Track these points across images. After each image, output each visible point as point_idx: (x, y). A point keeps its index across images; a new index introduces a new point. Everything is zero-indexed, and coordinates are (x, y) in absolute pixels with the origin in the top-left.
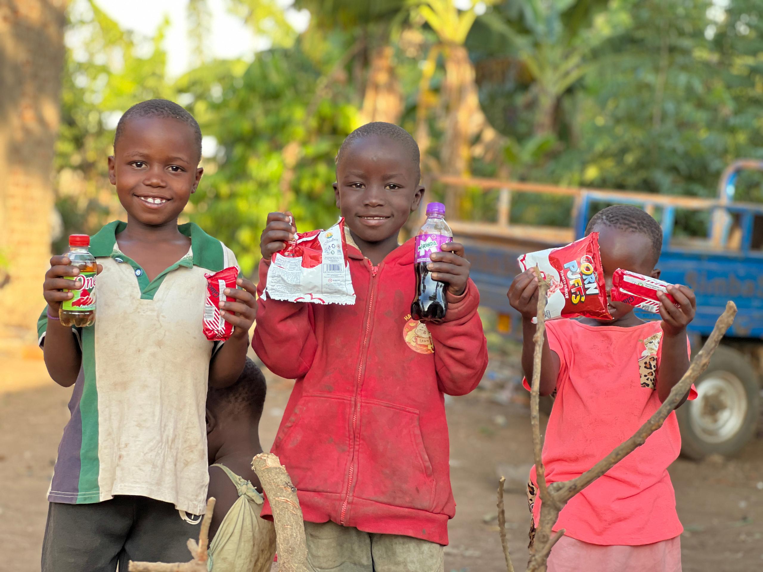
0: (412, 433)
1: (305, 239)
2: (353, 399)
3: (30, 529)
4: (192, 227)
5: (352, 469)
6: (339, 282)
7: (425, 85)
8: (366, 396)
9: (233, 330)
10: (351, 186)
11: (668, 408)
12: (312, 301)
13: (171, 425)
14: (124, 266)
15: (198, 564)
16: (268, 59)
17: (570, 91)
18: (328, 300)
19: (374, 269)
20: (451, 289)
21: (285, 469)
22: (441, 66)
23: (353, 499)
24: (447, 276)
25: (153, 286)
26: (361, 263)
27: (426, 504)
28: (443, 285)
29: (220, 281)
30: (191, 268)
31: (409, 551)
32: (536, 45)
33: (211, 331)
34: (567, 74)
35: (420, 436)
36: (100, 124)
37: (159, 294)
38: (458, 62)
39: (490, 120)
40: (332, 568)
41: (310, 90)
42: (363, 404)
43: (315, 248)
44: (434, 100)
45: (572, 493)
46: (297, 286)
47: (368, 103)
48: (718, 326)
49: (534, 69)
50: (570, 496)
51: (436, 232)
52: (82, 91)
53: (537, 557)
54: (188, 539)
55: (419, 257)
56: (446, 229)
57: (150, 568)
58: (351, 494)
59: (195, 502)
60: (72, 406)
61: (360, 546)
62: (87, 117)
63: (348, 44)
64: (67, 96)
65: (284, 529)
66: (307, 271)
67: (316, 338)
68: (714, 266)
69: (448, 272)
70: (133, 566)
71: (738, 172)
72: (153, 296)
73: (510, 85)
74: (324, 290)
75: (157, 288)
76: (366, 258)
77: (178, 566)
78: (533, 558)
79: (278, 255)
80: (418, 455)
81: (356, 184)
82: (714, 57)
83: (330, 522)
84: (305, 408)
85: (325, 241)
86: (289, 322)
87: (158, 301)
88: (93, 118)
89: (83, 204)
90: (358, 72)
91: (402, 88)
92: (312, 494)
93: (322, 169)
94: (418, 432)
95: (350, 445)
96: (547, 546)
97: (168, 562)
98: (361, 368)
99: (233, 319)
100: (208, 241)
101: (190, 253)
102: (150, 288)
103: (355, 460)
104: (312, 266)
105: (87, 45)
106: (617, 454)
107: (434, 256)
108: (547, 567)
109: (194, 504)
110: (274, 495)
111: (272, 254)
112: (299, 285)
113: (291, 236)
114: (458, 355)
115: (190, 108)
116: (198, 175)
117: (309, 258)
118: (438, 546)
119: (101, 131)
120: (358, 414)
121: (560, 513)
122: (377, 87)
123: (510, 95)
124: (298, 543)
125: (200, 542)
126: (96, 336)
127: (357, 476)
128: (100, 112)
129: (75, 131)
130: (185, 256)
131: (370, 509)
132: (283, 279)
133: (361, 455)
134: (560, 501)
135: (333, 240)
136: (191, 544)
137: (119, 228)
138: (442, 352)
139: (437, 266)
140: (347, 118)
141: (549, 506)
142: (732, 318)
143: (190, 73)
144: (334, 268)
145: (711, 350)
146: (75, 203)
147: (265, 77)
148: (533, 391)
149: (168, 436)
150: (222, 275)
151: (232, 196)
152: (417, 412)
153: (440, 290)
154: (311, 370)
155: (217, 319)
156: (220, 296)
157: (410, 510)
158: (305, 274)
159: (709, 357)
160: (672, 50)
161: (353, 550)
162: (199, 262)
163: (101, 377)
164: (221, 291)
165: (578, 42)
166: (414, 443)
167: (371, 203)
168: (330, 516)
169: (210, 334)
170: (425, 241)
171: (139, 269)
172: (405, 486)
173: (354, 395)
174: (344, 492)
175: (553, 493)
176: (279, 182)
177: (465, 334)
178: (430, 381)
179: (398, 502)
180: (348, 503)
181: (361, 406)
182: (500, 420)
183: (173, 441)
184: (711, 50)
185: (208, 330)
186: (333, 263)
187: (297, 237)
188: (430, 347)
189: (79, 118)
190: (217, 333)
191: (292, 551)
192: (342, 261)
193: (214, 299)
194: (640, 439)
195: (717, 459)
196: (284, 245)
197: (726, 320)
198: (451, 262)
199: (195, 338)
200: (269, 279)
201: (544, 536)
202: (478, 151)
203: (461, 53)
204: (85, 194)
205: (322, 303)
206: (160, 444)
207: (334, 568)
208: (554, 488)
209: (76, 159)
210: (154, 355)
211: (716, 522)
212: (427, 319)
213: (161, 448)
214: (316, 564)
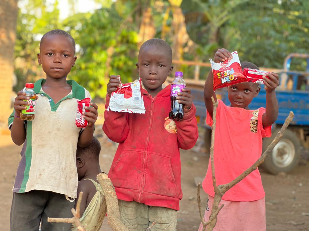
0: (168, 166)
1: (125, 86)
2: (144, 152)
3: (5, 203)
4: (72, 82)
5: (143, 180)
6: (139, 104)
7: (164, 23)
8: (149, 150)
9: (88, 123)
10: (144, 65)
11: (266, 155)
12: (128, 112)
13: (64, 163)
14: (44, 97)
15: (76, 219)
16: (100, 12)
17: (223, 25)
18: (134, 111)
19: (153, 99)
20: (185, 107)
21: (110, 179)
22: (171, 16)
23: (143, 192)
24: (184, 102)
25: (56, 106)
26: (148, 96)
27: (172, 194)
28: (182, 105)
29: (83, 103)
30: (72, 99)
31: (163, 213)
32: (210, 7)
33: (79, 124)
34: (222, 19)
35: (171, 167)
36: (32, 39)
37: (58, 109)
38: (178, 14)
39: (191, 38)
40: (133, 219)
41: (118, 26)
42: (148, 154)
43: (129, 90)
44: (168, 29)
45: (227, 189)
46: (122, 105)
47: (141, 31)
48: (286, 122)
49: (209, 16)
50: (226, 190)
51: (179, 84)
52: (25, 25)
53: (213, 215)
54: (71, 209)
55: (172, 94)
56: (183, 82)
57: (56, 220)
58: (143, 190)
59: (73, 193)
60: (22, 154)
61: (144, 211)
62: (27, 36)
63: (133, 7)
64: (19, 28)
65: (110, 204)
66: (126, 99)
67: (129, 127)
68: (282, 96)
69: (184, 100)
70: (49, 219)
71: (292, 58)
72: (56, 110)
73: (199, 23)
74: (133, 107)
75: (58, 107)
76: (149, 94)
77: (68, 220)
78: (212, 216)
79: (114, 93)
80: (170, 175)
81: (146, 64)
82: (282, 12)
83: (134, 201)
84: (124, 155)
85: (134, 87)
86: (118, 120)
87: (58, 112)
88: (29, 36)
89: (25, 71)
90: (137, 18)
91: (155, 25)
92: (127, 190)
93: (123, 57)
94: (170, 165)
95: (142, 170)
96: (217, 211)
97: (64, 218)
98: (147, 140)
99: (88, 119)
100: (79, 88)
101: (72, 92)
102: (55, 106)
103: (145, 177)
104: (128, 98)
105: (27, 7)
106: (245, 174)
107: (179, 93)
108: (217, 219)
109: (73, 194)
110: (106, 190)
111: (112, 92)
112: (123, 105)
113: (119, 85)
114: (187, 133)
115: (69, 32)
116: (75, 59)
117: (127, 95)
118: (174, 211)
119: (33, 42)
120: (146, 158)
121: (222, 197)
122: (145, 24)
123: (199, 27)
124: (116, 209)
125: (77, 210)
126: (33, 126)
127: (145, 183)
128: (32, 34)
129: (22, 42)
130: (69, 94)
131: (150, 196)
132: (116, 103)
133: (147, 175)
134: (222, 192)
135: (137, 87)
136: (73, 210)
137: (43, 82)
138: (181, 132)
139: (180, 97)
140: (133, 37)
141: (218, 194)
142: (292, 118)
143: (68, 18)
144: (137, 99)
145: (284, 131)
146: (22, 71)
147: (99, 20)
148: (211, 148)
149: (62, 167)
150: (84, 101)
151: (87, 68)
152: (170, 157)
153: (181, 107)
154: (126, 140)
155: (81, 119)
156: (83, 109)
157: (166, 197)
158: (125, 101)
159: (283, 134)
160: (265, 9)
161: (141, 212)
162: (75, 96)
163: (33, 142)
164: (83, 107)
165: (226, 6)
166: (168, 170)
167: (152, 73)
168: (134, 199)
169: (78, 125)
170: (175, 87)
171: (51, 99)
172: (165, 187)
173: (144, 150)
174: (140, 189)
175: (219, 189)
176: (105, 63)
177: (190, 125)
178: (175, 144)
179: (162, 193)
180: (141, 194)
181: (147, 155)
182: (196, 159)
183: (65, 169)
184: (280, 9)
185: (78, 123)
186: (137, 97)
187: (122, 86)
188: (175, 131)
189: (24, 36)
190: (81, 124)
191: (113, 212)
192: (140, 96)
193: (81, 111)
194: (255, 167)
195: (283, 174)
196: (117, 89)
197: (289, 119)
198: (186, 96)
199: (73, 127)
200: (110, 103)
201: (216, 207)
202: (186, 50)
203: (179, 10)
204: (26, 67)
205: (132, 113)
206: (59, 170)
207: (134, 219)
208: (220, 187)
209: (22, 53)
210: (56, 134)
211: (283, 199)
212: (175, 119)
213: (59, 172)
214: (127, 218)
